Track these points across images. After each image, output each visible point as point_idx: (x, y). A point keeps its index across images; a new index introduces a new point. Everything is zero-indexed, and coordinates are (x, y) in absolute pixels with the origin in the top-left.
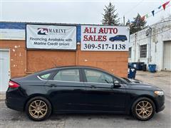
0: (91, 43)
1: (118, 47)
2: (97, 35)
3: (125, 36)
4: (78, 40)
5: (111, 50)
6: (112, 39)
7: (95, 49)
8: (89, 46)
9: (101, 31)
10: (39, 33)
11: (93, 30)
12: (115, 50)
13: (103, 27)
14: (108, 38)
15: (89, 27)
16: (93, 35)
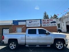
0: (45, 24)
1: (53, 25)
2: (46, 22)
3: (55, 22)
4: (41, 24)
5: (51, 26)
6: (51, 23)
7: (46, 26)
8: (44, 25)
9: (48, 20)
10: (30, 22)
11: (45, 20)
12: (52, 26)
13: (48, 19)
14: (50, 22)
15: (44, 20)
16: (45, 22)
